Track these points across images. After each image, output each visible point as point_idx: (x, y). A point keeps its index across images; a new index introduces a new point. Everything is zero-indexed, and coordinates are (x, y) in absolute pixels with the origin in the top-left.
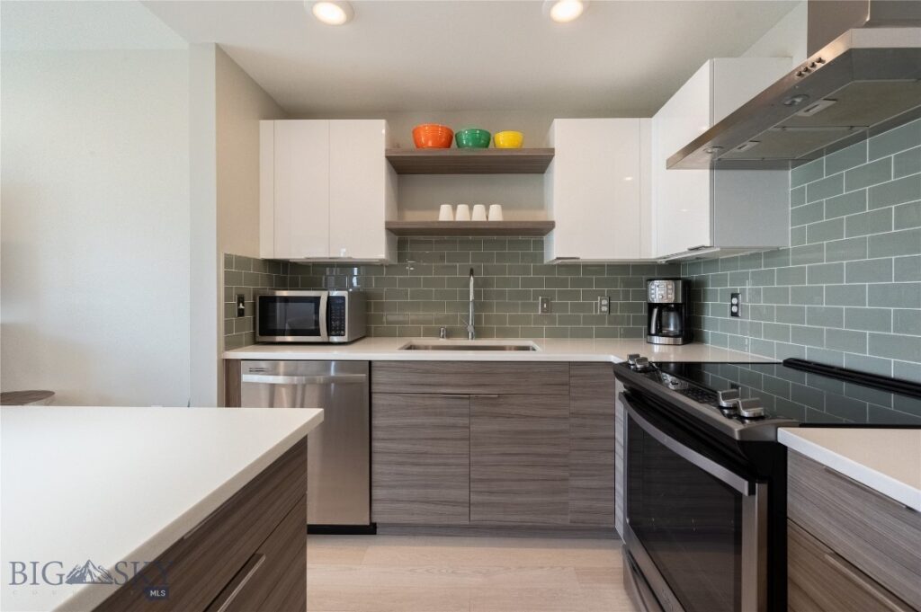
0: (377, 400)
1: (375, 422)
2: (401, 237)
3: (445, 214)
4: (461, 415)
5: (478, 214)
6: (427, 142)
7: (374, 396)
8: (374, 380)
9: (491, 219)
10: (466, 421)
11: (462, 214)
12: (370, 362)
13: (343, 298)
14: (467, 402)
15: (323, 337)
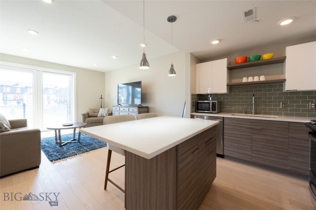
0: (225, 126)
1: (224, 131)
2: (230, 87)
3: (245, 80)
4: (249, 133)
5: (256, 79)
6: (239, 61)
7: (224, 125)
8: (224, 121)
9: (260, 80)
10: (251, 134)
11: (250, 79)
12: (223, 117)
13: (216, 103)
14: (251, 130)
15: (211, 111)
